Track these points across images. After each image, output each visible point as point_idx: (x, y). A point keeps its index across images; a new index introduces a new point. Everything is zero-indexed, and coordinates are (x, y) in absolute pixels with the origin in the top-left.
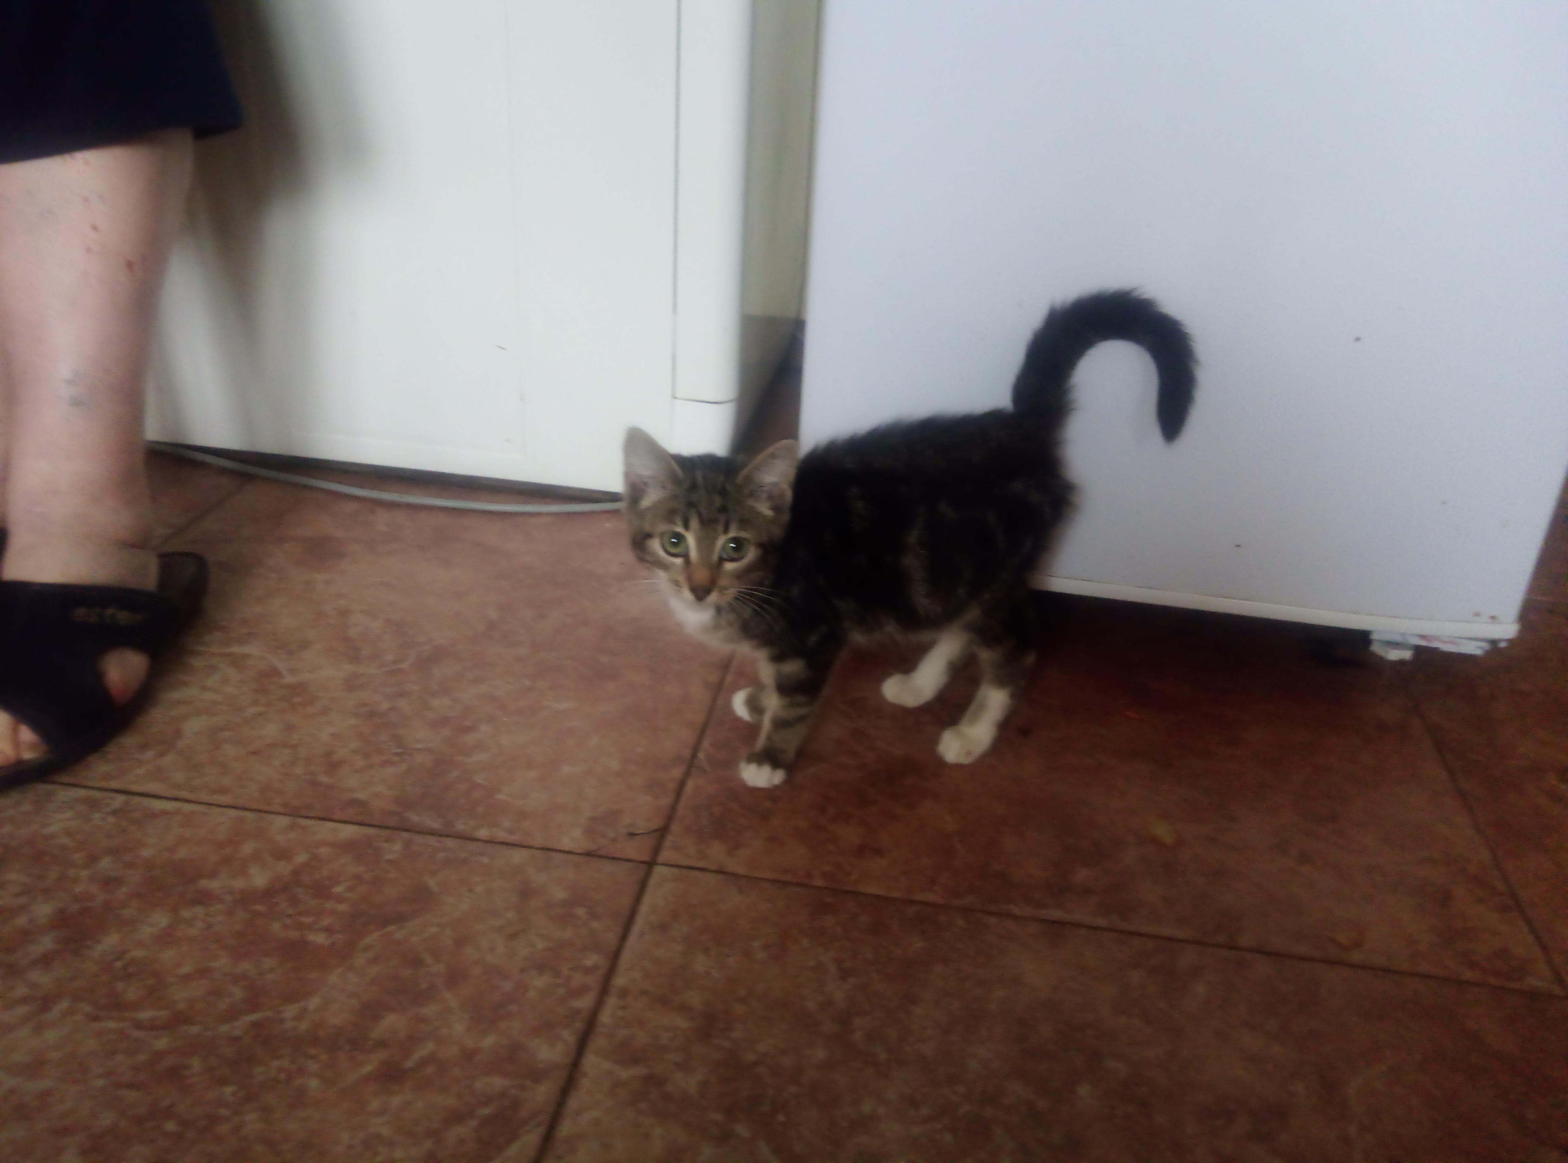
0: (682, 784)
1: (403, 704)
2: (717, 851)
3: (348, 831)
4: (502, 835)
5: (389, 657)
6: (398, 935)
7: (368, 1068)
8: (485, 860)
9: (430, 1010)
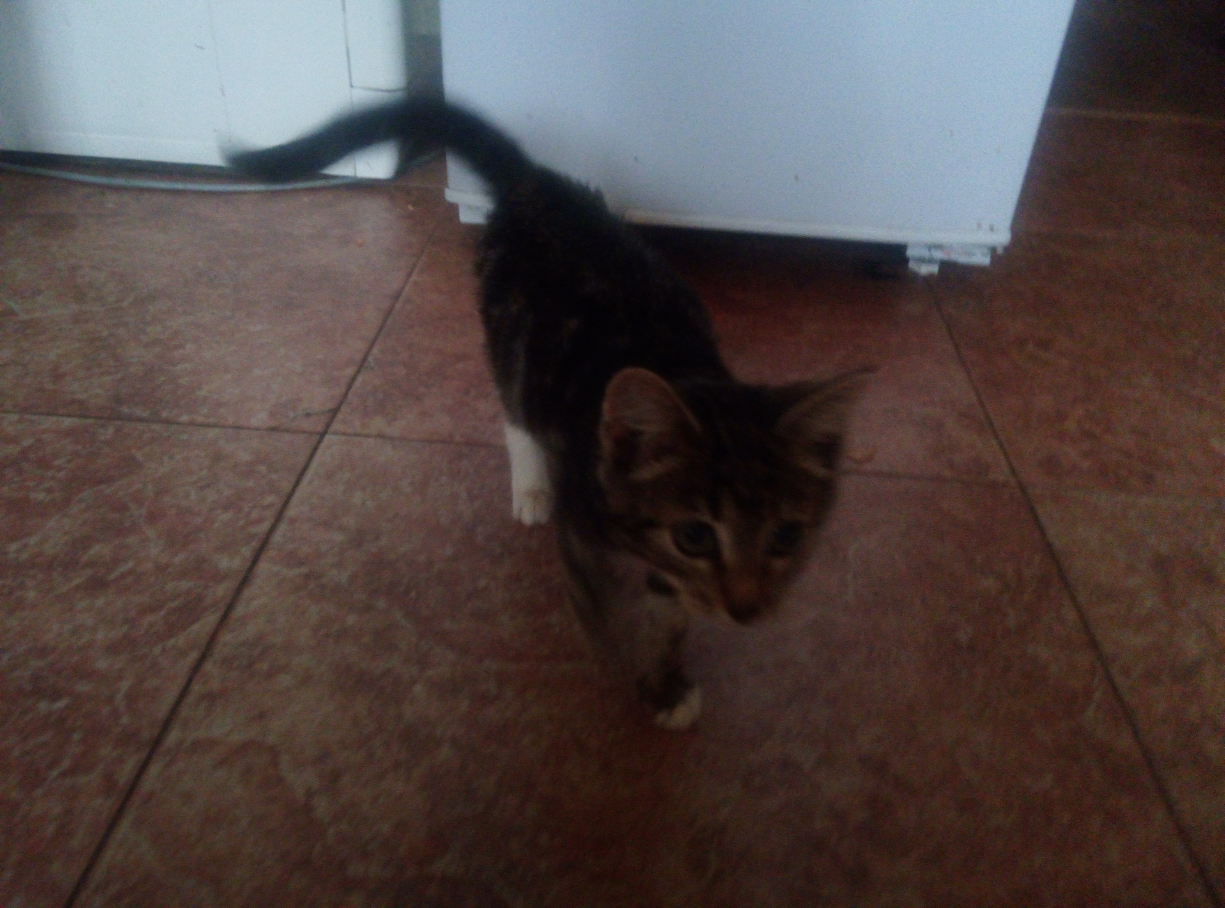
0: (353, 380)
1: (122, 331)
2: (378, 423)
3: (67, 422)
4: (200, 419)
5: (111, 299)
6: (108, 491)
7: (77, 581)
8: (185, 437)
9: (131, 540)
